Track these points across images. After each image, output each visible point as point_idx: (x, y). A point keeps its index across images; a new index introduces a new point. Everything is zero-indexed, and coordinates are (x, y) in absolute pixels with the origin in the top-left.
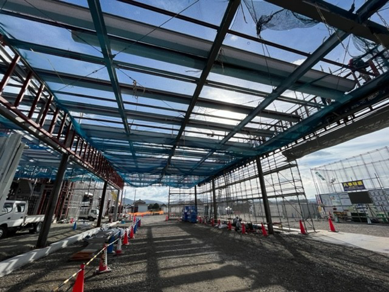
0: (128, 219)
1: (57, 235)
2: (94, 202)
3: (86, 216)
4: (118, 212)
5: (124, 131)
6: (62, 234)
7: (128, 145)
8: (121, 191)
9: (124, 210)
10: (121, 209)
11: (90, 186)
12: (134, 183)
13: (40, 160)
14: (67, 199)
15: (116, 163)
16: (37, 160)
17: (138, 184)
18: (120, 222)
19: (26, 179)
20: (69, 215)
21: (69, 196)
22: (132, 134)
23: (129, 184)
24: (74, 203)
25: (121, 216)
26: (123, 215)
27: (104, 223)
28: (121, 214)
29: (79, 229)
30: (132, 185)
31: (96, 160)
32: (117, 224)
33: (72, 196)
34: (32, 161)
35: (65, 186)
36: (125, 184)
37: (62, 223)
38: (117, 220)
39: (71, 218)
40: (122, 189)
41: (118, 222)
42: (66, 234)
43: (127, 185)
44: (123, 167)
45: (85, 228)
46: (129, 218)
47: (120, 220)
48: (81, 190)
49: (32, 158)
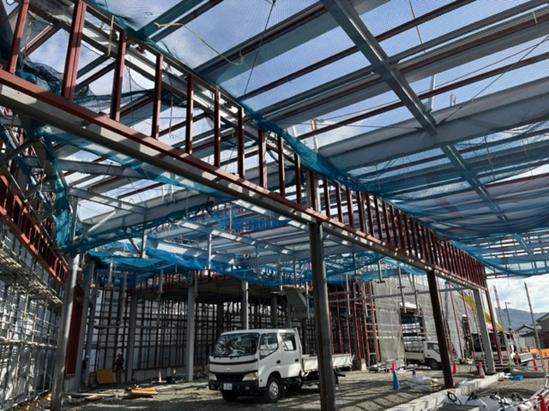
0: (530, 369)
1: (364, 400)
2: (426, 323)
3: (420, 357)
4: (494, 349)
5: (418, 124)
6: (371, 399)
7: (446, 161)
8: (482, 292)
9: (510, 343)
10: (498, 341)
11: (401, 287)
12: (514, 267)
13: (297, 248)
14: (369, 320)
15: (438, 221)
16: (291, 248)
17: (527, 266)
18: (508, 376)
19: (291, 286)
20: (384, 354)
21: (369, 312)
22: (444, 123)
23: (497, 271)
24: (386, 328)
25: (506, 360)
26: (513, 355)
27: (463, 376)
28: (503, 353)
29: (406, 389)
30: (510, 273)
31: (383, 226)
32: (501, 380)
33: (375, 311)
34: (285, 252)
35: (356, 293)
36: (488, 271)
37: (376, 371)
38: (498, 371)
39: (389, 360)
40: (485, 285)
41: (502, 374)
42: (380, 400)
43: (496, 274)
44: (464, 227)
45: (417, 388)
46: (531, 364)
47: (506, 371)
48: (390, 299)
49: (283, 247)
